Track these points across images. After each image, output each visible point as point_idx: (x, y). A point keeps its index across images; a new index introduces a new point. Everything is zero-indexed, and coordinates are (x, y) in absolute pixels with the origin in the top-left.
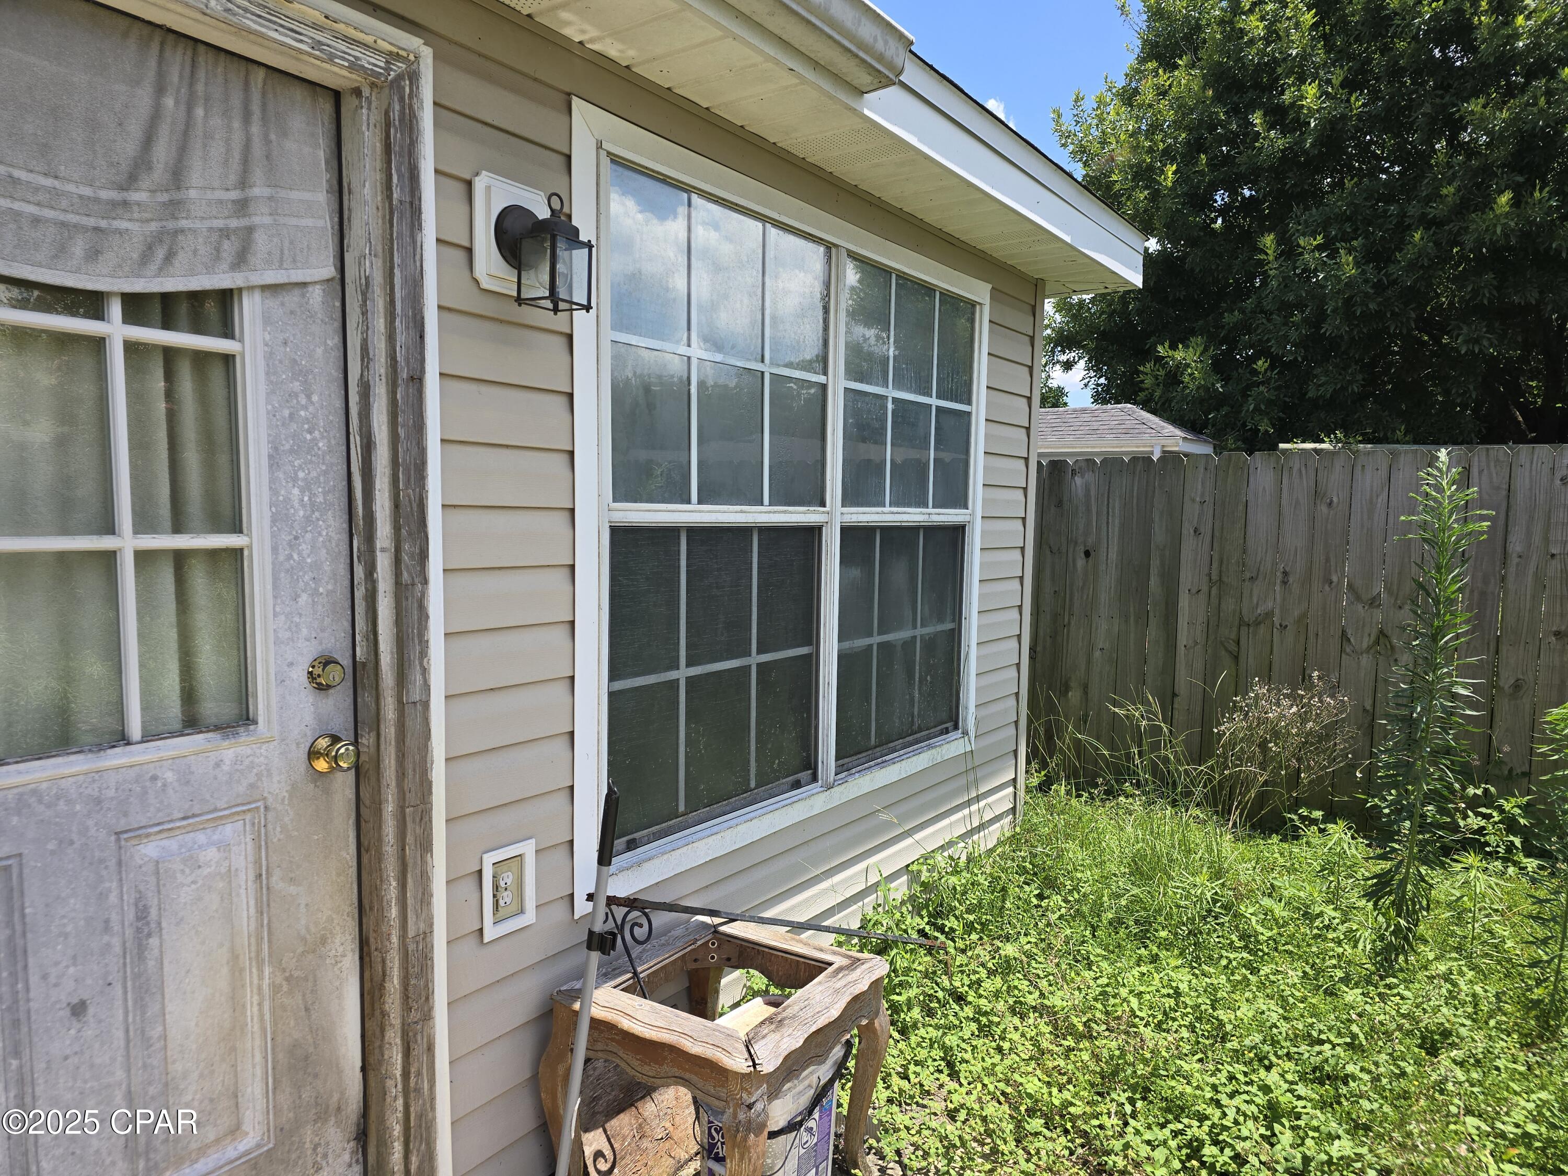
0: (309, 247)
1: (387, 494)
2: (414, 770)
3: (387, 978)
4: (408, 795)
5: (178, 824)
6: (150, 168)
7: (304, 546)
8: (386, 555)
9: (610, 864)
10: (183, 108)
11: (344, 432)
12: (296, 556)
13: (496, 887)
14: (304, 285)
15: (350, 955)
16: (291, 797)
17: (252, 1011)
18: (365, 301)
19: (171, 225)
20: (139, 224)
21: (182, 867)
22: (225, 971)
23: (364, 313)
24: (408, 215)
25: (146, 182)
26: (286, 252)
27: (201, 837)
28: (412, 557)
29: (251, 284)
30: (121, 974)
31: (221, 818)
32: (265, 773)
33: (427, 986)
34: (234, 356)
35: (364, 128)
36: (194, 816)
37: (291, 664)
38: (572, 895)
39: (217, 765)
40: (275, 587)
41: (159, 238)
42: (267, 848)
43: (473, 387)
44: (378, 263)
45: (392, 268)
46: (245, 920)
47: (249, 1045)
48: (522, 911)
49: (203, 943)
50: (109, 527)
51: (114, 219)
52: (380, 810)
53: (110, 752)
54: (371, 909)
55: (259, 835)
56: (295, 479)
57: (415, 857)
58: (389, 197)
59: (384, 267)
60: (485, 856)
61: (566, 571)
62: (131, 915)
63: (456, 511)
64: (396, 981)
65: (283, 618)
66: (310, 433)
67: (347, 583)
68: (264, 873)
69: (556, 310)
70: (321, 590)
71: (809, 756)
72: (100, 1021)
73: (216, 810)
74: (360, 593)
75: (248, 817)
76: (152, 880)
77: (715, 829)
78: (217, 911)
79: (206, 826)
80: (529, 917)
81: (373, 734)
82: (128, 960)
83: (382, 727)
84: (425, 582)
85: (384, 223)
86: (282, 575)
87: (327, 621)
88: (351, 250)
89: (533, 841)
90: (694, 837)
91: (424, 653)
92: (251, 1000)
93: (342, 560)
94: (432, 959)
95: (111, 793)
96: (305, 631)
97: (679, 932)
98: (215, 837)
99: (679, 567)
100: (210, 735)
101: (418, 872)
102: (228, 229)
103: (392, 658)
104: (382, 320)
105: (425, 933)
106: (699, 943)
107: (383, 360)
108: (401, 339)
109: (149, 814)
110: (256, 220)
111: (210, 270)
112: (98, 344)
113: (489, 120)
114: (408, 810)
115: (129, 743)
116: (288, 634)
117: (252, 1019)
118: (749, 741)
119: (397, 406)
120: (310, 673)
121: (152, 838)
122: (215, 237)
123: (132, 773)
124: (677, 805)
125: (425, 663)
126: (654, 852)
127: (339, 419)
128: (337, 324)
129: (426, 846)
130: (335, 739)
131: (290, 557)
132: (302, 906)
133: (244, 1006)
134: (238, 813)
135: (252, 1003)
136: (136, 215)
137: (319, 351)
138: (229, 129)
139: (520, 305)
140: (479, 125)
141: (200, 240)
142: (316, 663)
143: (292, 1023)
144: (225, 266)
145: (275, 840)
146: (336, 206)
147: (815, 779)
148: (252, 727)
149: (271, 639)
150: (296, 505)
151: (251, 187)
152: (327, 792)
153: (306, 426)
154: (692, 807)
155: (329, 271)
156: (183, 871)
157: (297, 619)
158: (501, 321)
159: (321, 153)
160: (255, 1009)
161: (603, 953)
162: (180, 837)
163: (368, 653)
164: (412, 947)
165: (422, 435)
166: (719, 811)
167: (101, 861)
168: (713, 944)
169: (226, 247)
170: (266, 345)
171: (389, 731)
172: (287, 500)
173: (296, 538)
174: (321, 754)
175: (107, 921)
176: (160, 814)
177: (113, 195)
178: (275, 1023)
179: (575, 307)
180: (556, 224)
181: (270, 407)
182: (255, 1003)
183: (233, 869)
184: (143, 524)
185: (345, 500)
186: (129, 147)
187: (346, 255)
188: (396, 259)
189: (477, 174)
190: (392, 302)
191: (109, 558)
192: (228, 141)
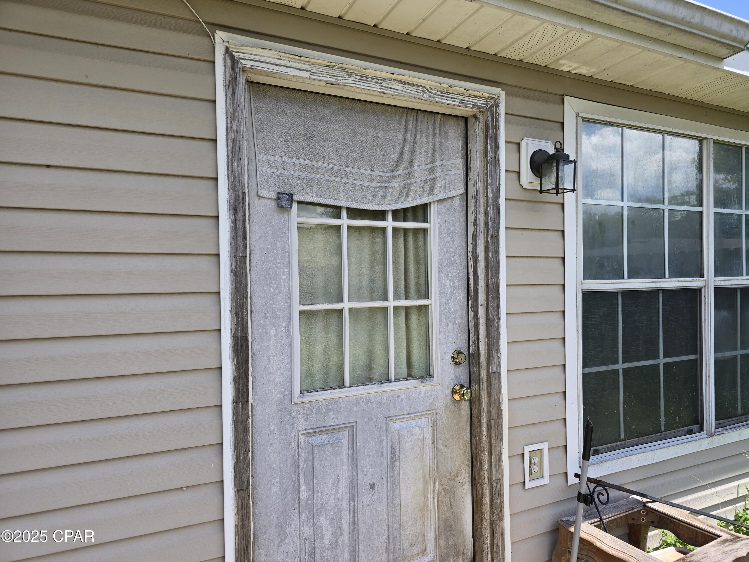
0: (455, 182)
1: (483, 281)
2: (495, 403)
3: (484, 497)
4: (492, 414)
5: (406, 416)
6: (402, 161)
7: (450, 304)
8: (483, 307)
9: (589, 460)
10: (413, 136)
11: (466, 256)
12: (447, 308)
13: (530, 463)
14: (453, 197)
15: (468, 483)
16: (445, 409)
17: (431, 500)
18: (476, 201)
19: (408, 182)
20: (398, 183)
21: (407, 434)
22: (421, 480)
23: (476, 206)
24: (494, 162)
25: (401, 167)
26: (447, 185)
27: (413, 423)
28: (493, 308)
29: (434, 200)
30: (386, 475)
31: (421, 415)
32: (436, 398)
33: (501, 504)
34: (427, 229)
35: (477, 130)
36: (411, 413)
37: (445, 353)
38: (566, 473)
39: (419, 393)
40: (440, 321)
41: (404, 187)
42: (437, 430)
43: (519, 232)
44: (482, 184)
45: (487, 186)
46: (429, 460)
47: (429, 515)
48: (542, 477)
49: (414, 467)
50: (385, 298)
51: (391, 182)
52: (481, 419)
53: (385, 384)
54: (477, 464)
55: (434, 425)
56: (448, 277)
57: (495, 443)
58: (487, 156)
59: (484, 186)
60: (525, 447)
61: (561, 314)
62: (390, 452)
63: (512, 287)
64: (487, 499)
65: (443, 333)
66: (454, 257)
67: (466, 319)
68: (435, 441)
69: (557, 193)
70: (457, 322)
71: (697, 416)
72: (379, 493)
73: (419, 412)
74: (471, 324)
75: (430, 416)
76: (397, 438)
77: (642, 450)
78: (418, 455)
79: (415, 418)
80: (546, 480)
81: (477, 386)
82: (389, 470)
83: (481, 382)
84: (499, 319)
85: (484, 167)
86: (443, 316)
87: (459, 335)
88: (470, 180)
89: (547, 443)
90: (630, 453)
91: (498, 351)
92: (430, 495)
93: (465, 310)
94: (503, 492)
95: (384, 401)
96: (450, 339)
97: (623, 502)
98: (418, 423)
99: (618, 311)
100: (417, 381)
101: (497, 450)
102: (427, 180)
103: (485, 352)
104: (482, 208)
105: (500, 479)
106: (635, 510)
107: (483, 224)
108: (490, 215)
109: (396, 411)
110: (437, 175)
111: (420, 197)
112: (383, 230)
113: (528, 115)
114: (492, 421)
115: (390, 382)
116: (444, 340)
117: (431, 504)
118: (660, 405)
119: (488, 243)
120: (453, 357)
121: (397, 421)
122: (423, 183)
123: (391, 394)
124: (620, 435)
125: (499, 355)
126: (608, 458)
127: (464, 251)
128: (464, 212)
129: (500, 438)
130: (462, 387)
131: (445, 308)
132: (449, 458)
133: (428, 497)
134: (426, 414)
135: (430, 497)
136: (397, 180)
137: (458, 223)
138: (428, 141)
139: (541, 193)
140: (523, 118)
141: (418, 186)
142: (455, 353)
143: (445, 510)
144: (426, 195)
145: (440, 428)
146: (465, 163)
147: (701, 429)
148: (431, 379)
149: (439, 343)
150: (448, 287)
151: (435, 162)
152: (459, 409)
153: (452, 255)
154: (628, 437)
155: (462, 190)
156: (407, 436)
157: (448, 334)
158: (532, 201)
159: (460, 144)
160: (432, 500)
161: (586, 505)
162: (406, 422)
163: (475, 349)
164: (494, 485)
165: (498, 255)
166: (643, 441)
167: (381, 428)
168: (643, 512)
169: (426, 187)
170: (439, 223)
171: (484, 384)
172: (445, 285)
173: (448, 301)
174: (457, 392)
175: (382, 453)
176: (400, 411)
177: (390, 174)
178: (439, 508)
179: (565, 191)
180: (559, 155)
181: (439, 248)
182: (432, 497)
183: (424, 438)
184: (397, 297)
185: (466, 284)
186: (395, 155)
187: (469, 183)
188: (489, 182)
189: (522, 139)
190: (487, 200)
191: (385, 309)
192: (428, 146)
